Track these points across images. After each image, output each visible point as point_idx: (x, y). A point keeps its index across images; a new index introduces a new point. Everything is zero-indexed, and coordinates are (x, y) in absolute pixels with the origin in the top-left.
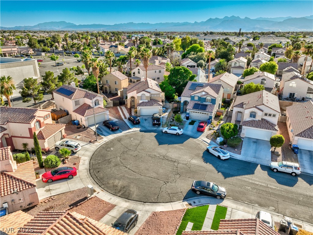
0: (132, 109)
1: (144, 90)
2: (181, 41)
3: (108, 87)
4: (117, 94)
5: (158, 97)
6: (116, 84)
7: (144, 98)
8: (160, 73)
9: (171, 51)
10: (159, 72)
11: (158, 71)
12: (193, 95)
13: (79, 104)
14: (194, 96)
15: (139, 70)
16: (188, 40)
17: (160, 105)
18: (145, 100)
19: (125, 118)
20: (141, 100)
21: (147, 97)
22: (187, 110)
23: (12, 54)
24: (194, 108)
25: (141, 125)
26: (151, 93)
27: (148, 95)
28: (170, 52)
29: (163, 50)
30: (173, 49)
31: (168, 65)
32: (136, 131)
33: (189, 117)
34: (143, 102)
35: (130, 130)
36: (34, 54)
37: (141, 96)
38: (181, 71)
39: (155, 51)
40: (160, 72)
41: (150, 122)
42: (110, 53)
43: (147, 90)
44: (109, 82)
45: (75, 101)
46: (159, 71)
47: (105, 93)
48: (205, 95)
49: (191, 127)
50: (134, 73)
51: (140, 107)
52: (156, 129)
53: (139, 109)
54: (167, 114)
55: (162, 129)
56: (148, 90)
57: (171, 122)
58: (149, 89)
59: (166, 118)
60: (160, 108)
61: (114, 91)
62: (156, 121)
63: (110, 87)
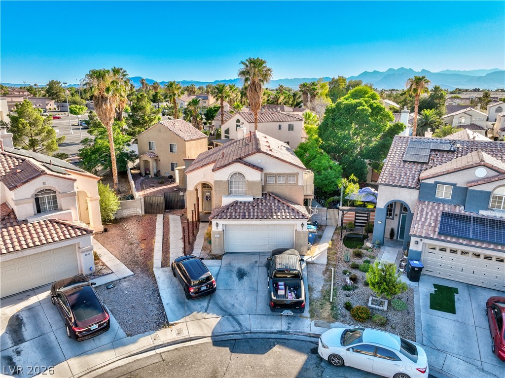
0: (201, 225)
1: (240, 160)
2: (328, 86)
3: (150, 160)
4: (171, 179)
5: (291, 185)
6: (171, 151)
7: (241, 187)
8: (291, 131)
9: (312, 97)
10: (289, 130)
11: (285, 126)
12: (432, 181)
14: (436, 183)
15: (238, 121)
16: (341, 84)
17: (298, 215)
18: (245, 195)
20: (230, 194)
21: (251, 184)
22: (413, 239)
23: (12, 109)
24: (446, 235)
25: (217, 304)
26: (265, 171)
27: (254, 176)
28: (309, 99)
29: (294, 100)
30: (316, 93)
31: (309, 117)
32: (190, 340)
33: (421, 269)
34: (236, 203)
35: (165, 335)
36: (57, 110)
37: (230, 182)
39: (278, 100)
40: (291, 128)
41: (260, 288)
42: (174, 86)
43: (251, 159)
44: (154, 146)
46: (289, 125)
47: (144, 174)
48: (488, 180)
49: (444, 322)
50: (227, 131)
51: (221, 222)
52: (284, 328)
53: (220, 228)
54: (323, 247)
55: (315, 330)
56: (255, 159)
57: (346, 288)
58: (258, 156)
59: (324, 268)
60: (299, 228)
61: (166, 172)
62: (285, 285)
63: (157, 160)
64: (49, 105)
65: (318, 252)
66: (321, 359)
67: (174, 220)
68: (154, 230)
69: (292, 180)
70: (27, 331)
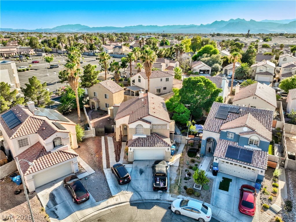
0: (123, 143)
1: (141, 119)
2: (191, 42)
3: (95, 102)
5: (164, 129)
6: (106, 98)
7: (141, 130)
9: (180, 52)
10: (166, 81)
11: (164, 79)
12: (225, 131)
13: (28, 145)
14: (227, 132)
15: (139, 77)
16: (198, 40)
17: (166, 144)
18: (143, 134)
19: (108, 167)
20: (136, 133)
21: (146, 130)
22: (215, 158)
23: (10, 55)
24: (228, 157)
25: (131, 187)
26: (152, 123)
27: (147, 126)
28: (179, 54)
29: (171, 51)
30: (182, 50)
31: (178, 70)
32: (121, 203)
33: (217, 171)
34: (139, 138)
35: (111, 201)
37: (136, 129)
38: (200, 85)
39: (162, 53)
40: (167, 80)
41: (149, 179)
42: (105, 55)
43: (145, 118)
44: (97, 94)
45: (19, 141)
49: (223, 195)
50: (134, 81)
51: (132, 148)
52: (159, 198)
53: (132, 150)
54: (178, 156)
55: (171, 199)
56: (147, 118)
57: (186, 179)
58: (149, 117)
59: (177, 168)
60: (167, 150)
61: (103, 108)
62: (160, 179)
63: (98, 102)
64: (31, 52)
65: (175, 160)
66: (172, 212)
67: (110, 140)
68: (101, 146)
69: (164, 127)
70: (57, 200)
